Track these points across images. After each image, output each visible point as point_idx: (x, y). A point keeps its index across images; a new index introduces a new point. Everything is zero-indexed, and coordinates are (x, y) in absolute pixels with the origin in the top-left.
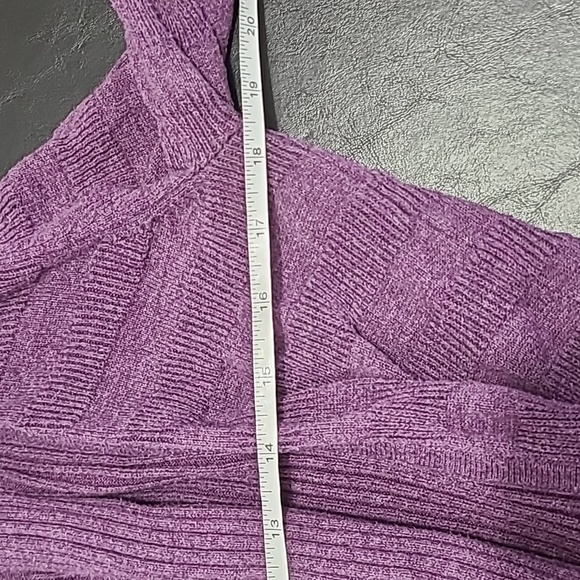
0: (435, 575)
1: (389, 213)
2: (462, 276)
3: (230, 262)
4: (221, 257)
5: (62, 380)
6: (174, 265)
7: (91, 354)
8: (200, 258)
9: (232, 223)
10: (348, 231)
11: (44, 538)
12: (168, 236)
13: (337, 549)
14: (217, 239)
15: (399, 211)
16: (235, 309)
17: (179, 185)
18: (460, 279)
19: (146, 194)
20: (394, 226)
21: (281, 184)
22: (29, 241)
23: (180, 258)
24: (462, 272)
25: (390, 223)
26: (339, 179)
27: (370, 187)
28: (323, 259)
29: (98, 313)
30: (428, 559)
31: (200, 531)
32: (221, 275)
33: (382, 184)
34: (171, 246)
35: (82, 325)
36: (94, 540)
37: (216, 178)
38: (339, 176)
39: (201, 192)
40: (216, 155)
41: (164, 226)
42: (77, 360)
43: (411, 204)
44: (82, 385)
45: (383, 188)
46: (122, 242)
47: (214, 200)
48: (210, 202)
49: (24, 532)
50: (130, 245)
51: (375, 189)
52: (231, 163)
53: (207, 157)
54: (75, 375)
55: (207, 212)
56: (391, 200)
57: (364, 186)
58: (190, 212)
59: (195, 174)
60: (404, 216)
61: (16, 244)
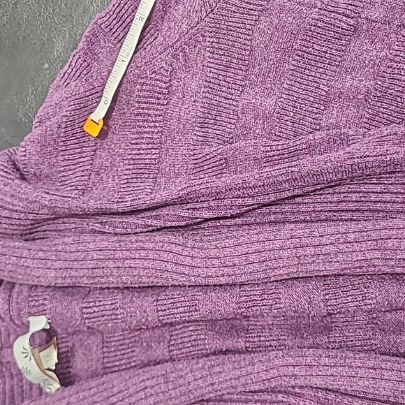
0: (396, 250)
1: (337, 21)
2: (397, 45)
3: (228, 79)
4: (221, 78)
5: (134, 176)
6: (189, 89)
7: (148, 156)
8: (206, 81)
9: (226, 54)
10: (309, 42)
11: (135, 268)
12: (183, 71)
13: (328, 247)
14: (217, 67)
15: (344, 18)
16: (236, 109)
17: (188, 31)
18: (396, 48)
19: (167, 39)
20: (342, 29)
21: (257, 22)
22: (92, 76)
23: (193, 84)
24: (397, 43)
25: (339, 27)
26: (298, 10)
27: (320, 9)
28: (293, 65)
29: (146, 130)
30: (389, 241)
31: (237, 254)
32: (224, 89)
33: (328, 5)
34: (185, 77)
35: (138, 138)
36: (169, 267)
37: (212, 25)
38: (298, 8)
39: (203, 36)
40: (212, 11)
41: (180, 62)
42: (140, 162)
43: (351, 10)
44: (146, 176)
45: (329, 7)
46: (153, 75)
47: (211, 40)
48: (209, 42)
49: (121, 265)
50: (158, 77)
51: (325, 10)
52: (222, 15)
53: (206, 12)
54: (141, 171)
55: (208, 49)
56: (337, 13)
57: (317, 10)
58: (196, 52)
59: (198, 23)
60: (349, 20)
61: (83, 80)
